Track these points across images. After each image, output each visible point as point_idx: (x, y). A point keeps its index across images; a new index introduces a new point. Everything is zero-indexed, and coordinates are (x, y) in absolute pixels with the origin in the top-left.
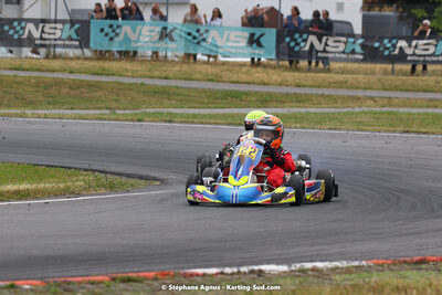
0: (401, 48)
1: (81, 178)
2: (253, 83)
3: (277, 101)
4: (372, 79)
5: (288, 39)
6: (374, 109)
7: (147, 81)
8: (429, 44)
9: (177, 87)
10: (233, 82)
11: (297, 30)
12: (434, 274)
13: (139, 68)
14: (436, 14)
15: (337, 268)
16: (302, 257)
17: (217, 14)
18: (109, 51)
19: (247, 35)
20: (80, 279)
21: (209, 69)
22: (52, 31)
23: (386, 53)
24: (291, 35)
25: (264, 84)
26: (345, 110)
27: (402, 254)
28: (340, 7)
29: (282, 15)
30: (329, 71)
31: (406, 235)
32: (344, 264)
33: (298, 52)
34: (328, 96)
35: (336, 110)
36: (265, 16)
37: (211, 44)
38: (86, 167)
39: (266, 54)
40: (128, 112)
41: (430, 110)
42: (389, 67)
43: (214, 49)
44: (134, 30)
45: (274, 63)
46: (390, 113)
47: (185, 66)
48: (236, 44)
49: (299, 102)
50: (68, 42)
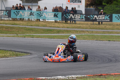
0: (95, 18)
1: (9, 53)
2: (55, 27)
3: (62, 32)
4: (87, 26)
5: (65, 15)
6: (88, 34)
7: (26, 26)
8: (103, 16)
9: (35, 28)
10: (50, 27)
11: (67, 13)
12: (104, 78)
13: (24, 23)
14: (105, 8)
15: (78, 77)
16: (68, 74)
17: (46, 8)
18: (16, 18)
19: (54, 14)
21: (44, 23)
22: (1, 13)
23: (91, 19)
24: (66, 14)
25: (58, 27)
26: (80, 34)
27: (96, 73)
28: (79, 7)
29: (63, 9)
30: (76, 24)
31: (96, 68)
32: (80, 76)
33: (67, 19)
34: (76, 31)
35: (78, 34)
36: (58, 9)
37: (44, 16)
38: (10, 50)
39: (59, 19)
40: (21, 35)
41: (103, 34)
42: (92, 23)
43: (45, 18)
44: (23, 13)
45: (61, 21)
46: (92, 35)
47: (37, 23)
48: (51, 17)
49: (68, 32)
50: (5, 16)
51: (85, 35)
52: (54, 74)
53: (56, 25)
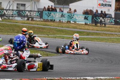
1: (40, 52)
2: (85, 29)
3: (91, 34)
4: (117, 29)
5: (95, 18)
6: (117, 37)
7: (57, 28)
10: (80, 29)
11: (97, 16)
13: (55, 24)
15: (106, 79)
16: (97, 75)
18: (48, 20)
19: (84, 17)
20: (39, 79)
21: (74, 25)
22: (33, 14)
24: (96, 17)
25: (88, 30)
26: (109, 37)
28: (109, 10)
29: (93, 12)
32: (108, 78)
33: (97, 22)
34: (105, 33)
35: (107, 37)
36: (89, 12)
37: (75, 19)
38: (41, 50)
39: (89, 22)
40: (52, 36)
44: (54, 14)
45: (91, 24)
47: (67, 24)
48: (81, 19)
49: (97, 35)
50: (37, 17)
51: (113, 38)
52: (83, 74)
53: (86, 27)
